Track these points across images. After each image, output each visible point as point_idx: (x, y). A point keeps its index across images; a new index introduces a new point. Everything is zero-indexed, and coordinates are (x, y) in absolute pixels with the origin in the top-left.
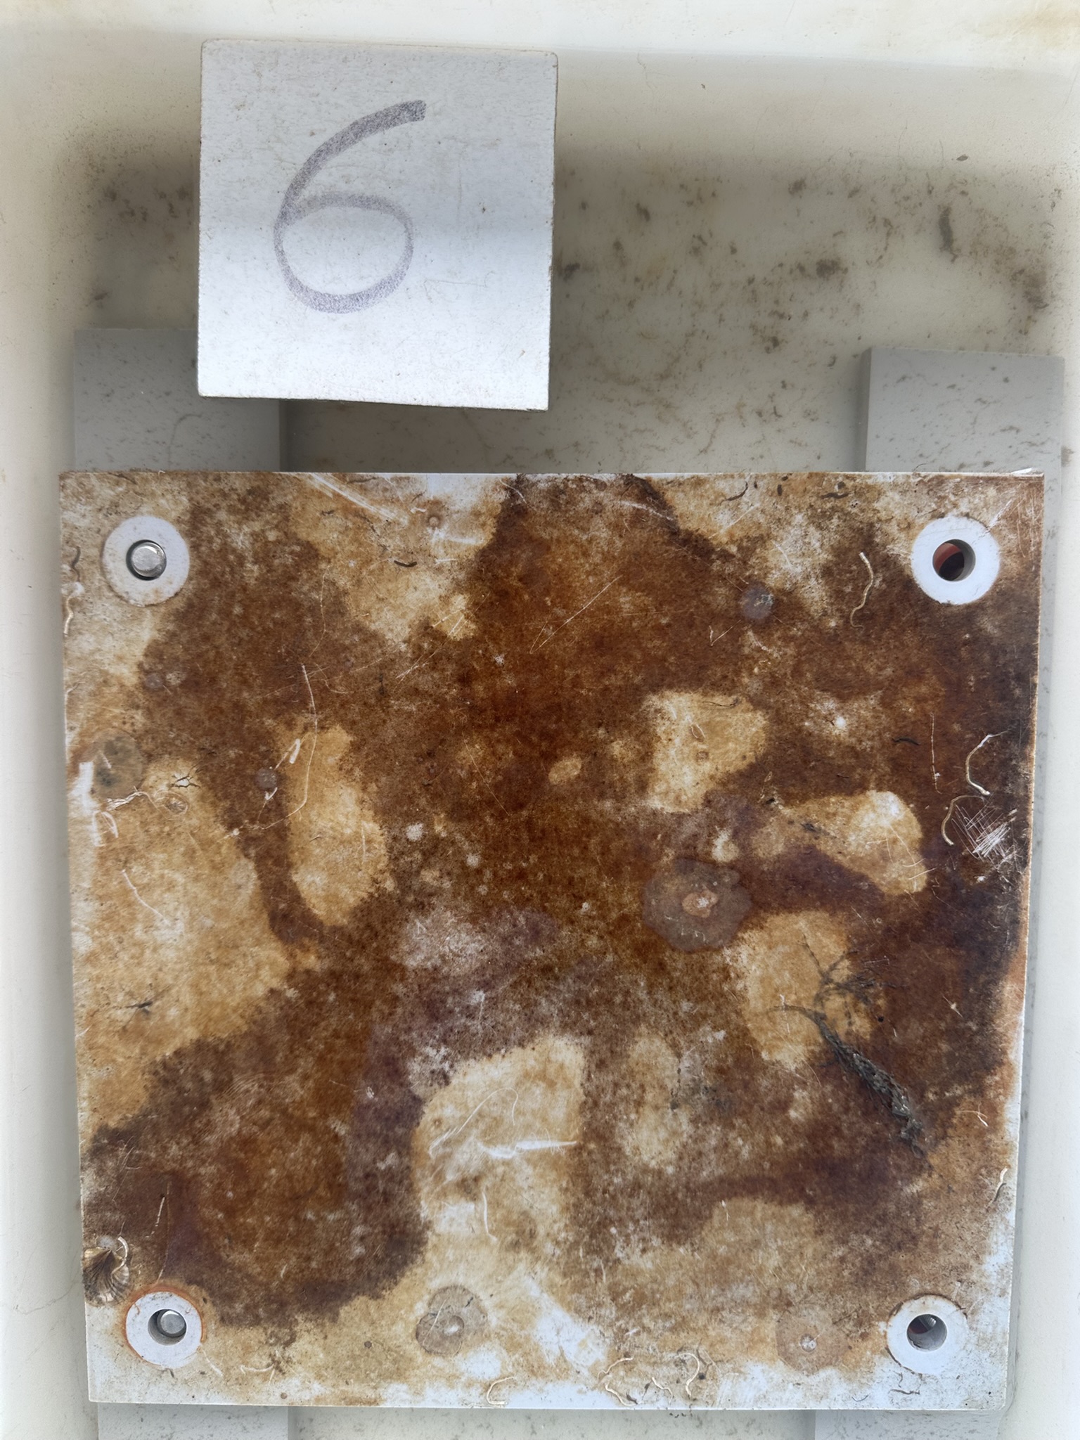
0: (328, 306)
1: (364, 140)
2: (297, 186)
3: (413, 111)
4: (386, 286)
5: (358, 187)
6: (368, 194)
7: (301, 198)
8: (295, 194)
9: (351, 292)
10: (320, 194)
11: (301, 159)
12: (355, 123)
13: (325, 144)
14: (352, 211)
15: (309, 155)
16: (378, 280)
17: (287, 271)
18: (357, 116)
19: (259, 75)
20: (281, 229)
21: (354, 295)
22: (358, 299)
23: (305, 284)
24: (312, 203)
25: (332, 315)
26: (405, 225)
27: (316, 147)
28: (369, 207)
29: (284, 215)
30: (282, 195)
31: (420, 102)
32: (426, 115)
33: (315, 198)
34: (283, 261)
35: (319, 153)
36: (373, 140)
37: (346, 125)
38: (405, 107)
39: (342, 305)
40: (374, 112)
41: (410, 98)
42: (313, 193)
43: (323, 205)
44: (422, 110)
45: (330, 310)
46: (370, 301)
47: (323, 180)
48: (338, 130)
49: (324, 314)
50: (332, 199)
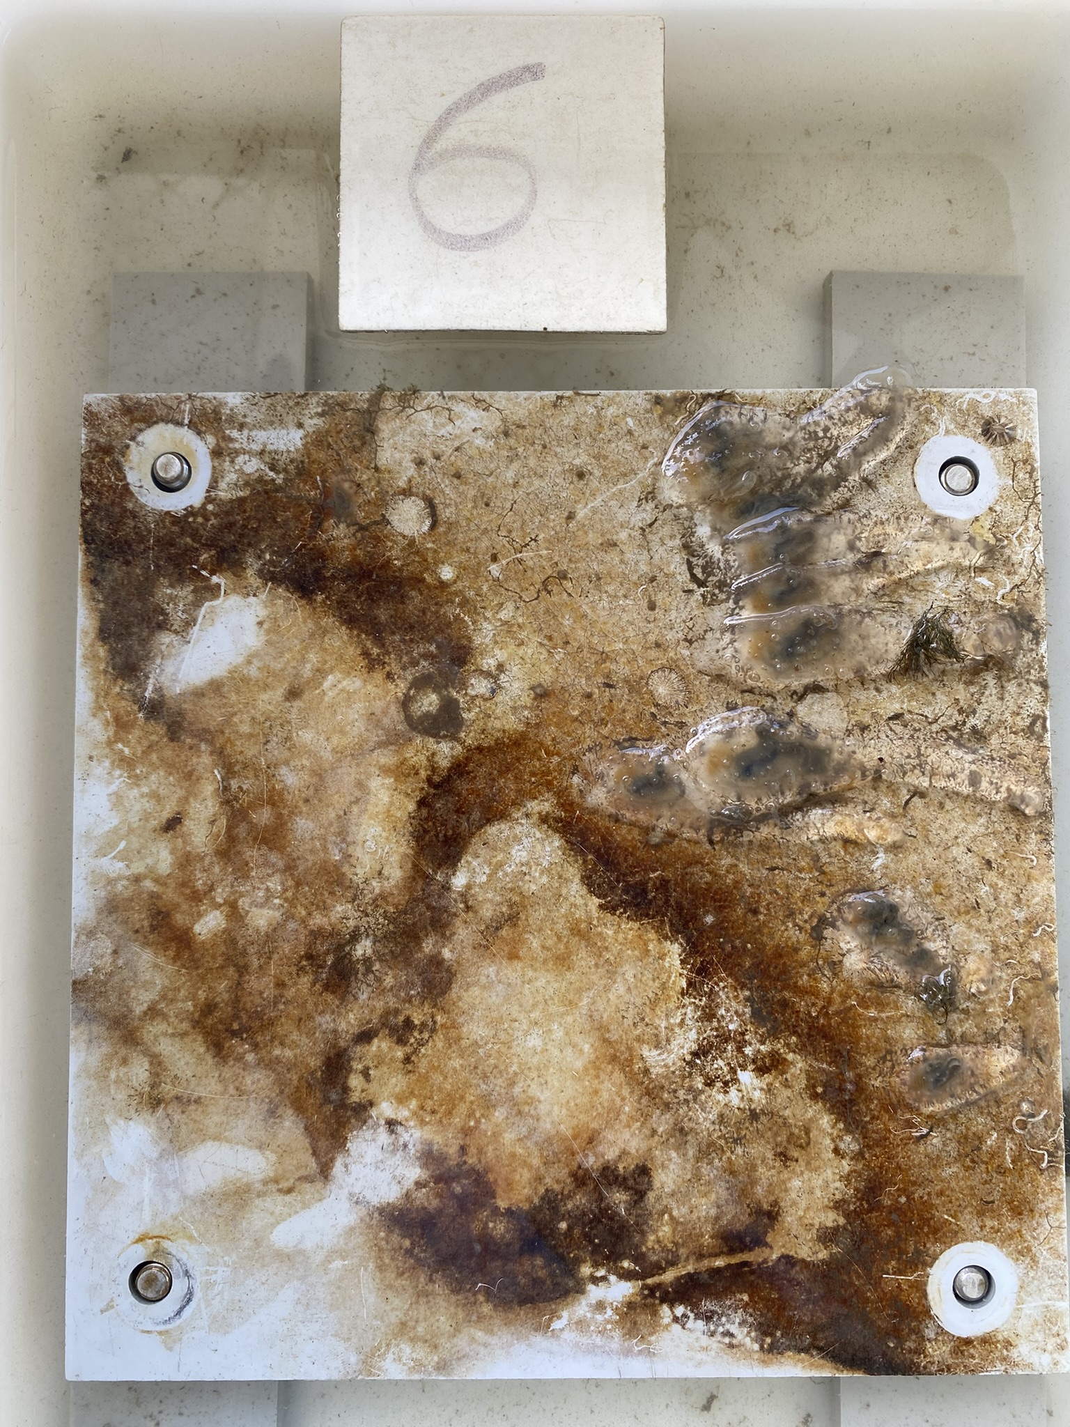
0: (459, 246)
1: (489, 98)
2: (429, 140)
3: (534, 72)
4: (514, 226)
5: (485, 140)
6: (494, 145)
7: (434, 151)
8: (428, 148)
9: (480, 232)
10: (450, 147)
11: (433, 117)
12: (482, 84)
13: (455, 103)
14: (481, 162)
15: (439, 113)
16: (506, 221)
17: (422, 216)
18: (482, 77)
19: (394, 46)
20: (415, 179)
21: (483, 235)
22: (487, 239)
23: (438, 227)
24: (442, 155)
25: (464, 253)
26: (529, 172)
27: (446, 107)
28: (496, 158)
29: (417, 167)
30: (416, 150)
31: (540, 64)
32: (546, 75)
33: (446, 151)
34: (417, 208)
35: (449, 112)
36: (498, 98)
37: (474, 86)
38: (527, 68)
39: (472, 244)
40: (498, 74)
41: (531, 60)
42: (444, 146)
43: (453, 157)
44: (542, 71)
45: (460, 249)
46: (499, 239)
47: (453, 135)
48: (467, 91)
49: (456, 253)
50: (460, 151)
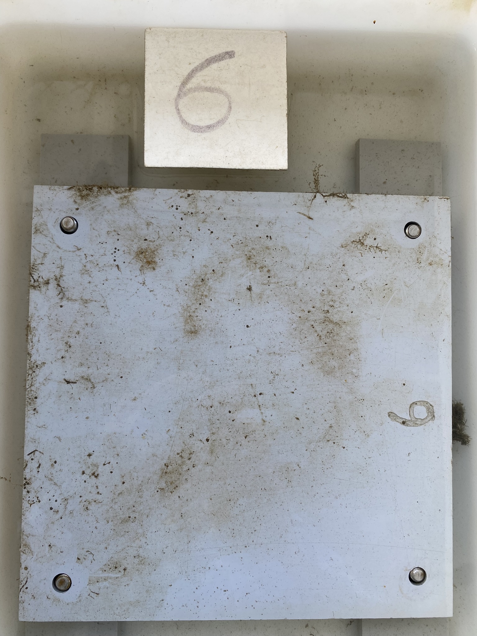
0: (197, 130)
1: (211, 66)
2: (184, 83)
3: (230, 55)
4: (221, 122)
5: (208, 85)
6: (213, 86)
7: (186, 88)
9: (206, 124)
10: (193, 87)
11: (186, 73)
12: (207, 59)
13: (195, 67)
14: (207, 94)
15: (189, 72)
16: (218, 120)
17: (181, 117)
18: (208, 56)
19: (169, 42)
20: (177, 101)
21: (208, 126)
22: (209, 128)
23: (188, 122)
24: (190, 90)
25: (199, 134)
26: (228, 98)
27: (191, 69)
28: (213, 92)
29: (179, 95)
30: (179, 88)
31: (233, 51)
32: (235, 56)
34: (179, 113)
35: (193, 71)
36: (214, 66)
37: (204, 60)
38: (227, 53)
39: (203, 130)
40: (214, 55)
41: (229, 50)
42: (191, 87)
43: (195, 91)
44: (234, 54)
45: (198, 132)
46: (215, 128)
47: (194, 81)
48: (200, 62)
49: (196, 133)
50: (198, 89)
